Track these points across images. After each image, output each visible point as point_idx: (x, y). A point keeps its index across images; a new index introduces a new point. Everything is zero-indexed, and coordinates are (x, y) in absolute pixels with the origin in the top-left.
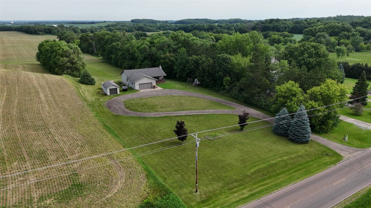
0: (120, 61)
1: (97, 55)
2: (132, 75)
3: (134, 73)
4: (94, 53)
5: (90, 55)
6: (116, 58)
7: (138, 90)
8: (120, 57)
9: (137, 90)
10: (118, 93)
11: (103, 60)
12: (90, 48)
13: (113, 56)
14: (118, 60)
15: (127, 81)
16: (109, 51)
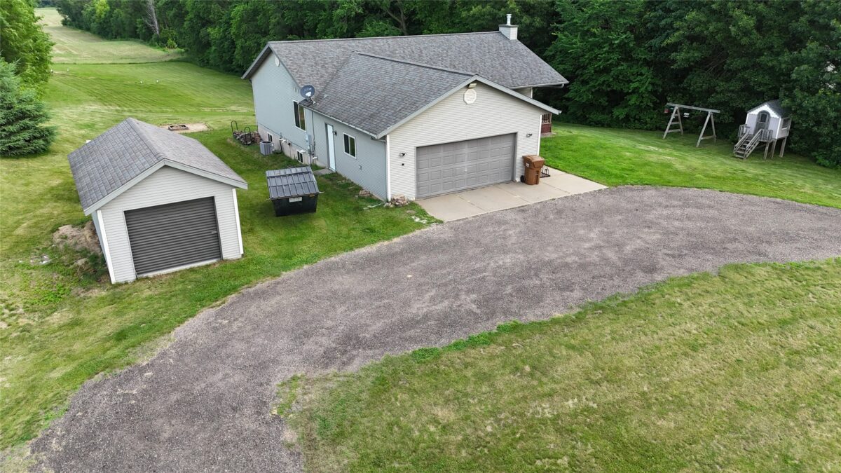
0: (239, 43)
1: (162, 42)
2: (334, 76)
3: (346, 61)
4: (154, 37)
5: (141, 42)
6: (224, 38)
7: (412, 205)
8: (239, 27)
9: (397, 205)
10: (233, 243)
11: (180, 57)
12: (139, 20)
13: (214, 32)
14: (233, 42)
15: (300, 123)
16: (198, 16)
